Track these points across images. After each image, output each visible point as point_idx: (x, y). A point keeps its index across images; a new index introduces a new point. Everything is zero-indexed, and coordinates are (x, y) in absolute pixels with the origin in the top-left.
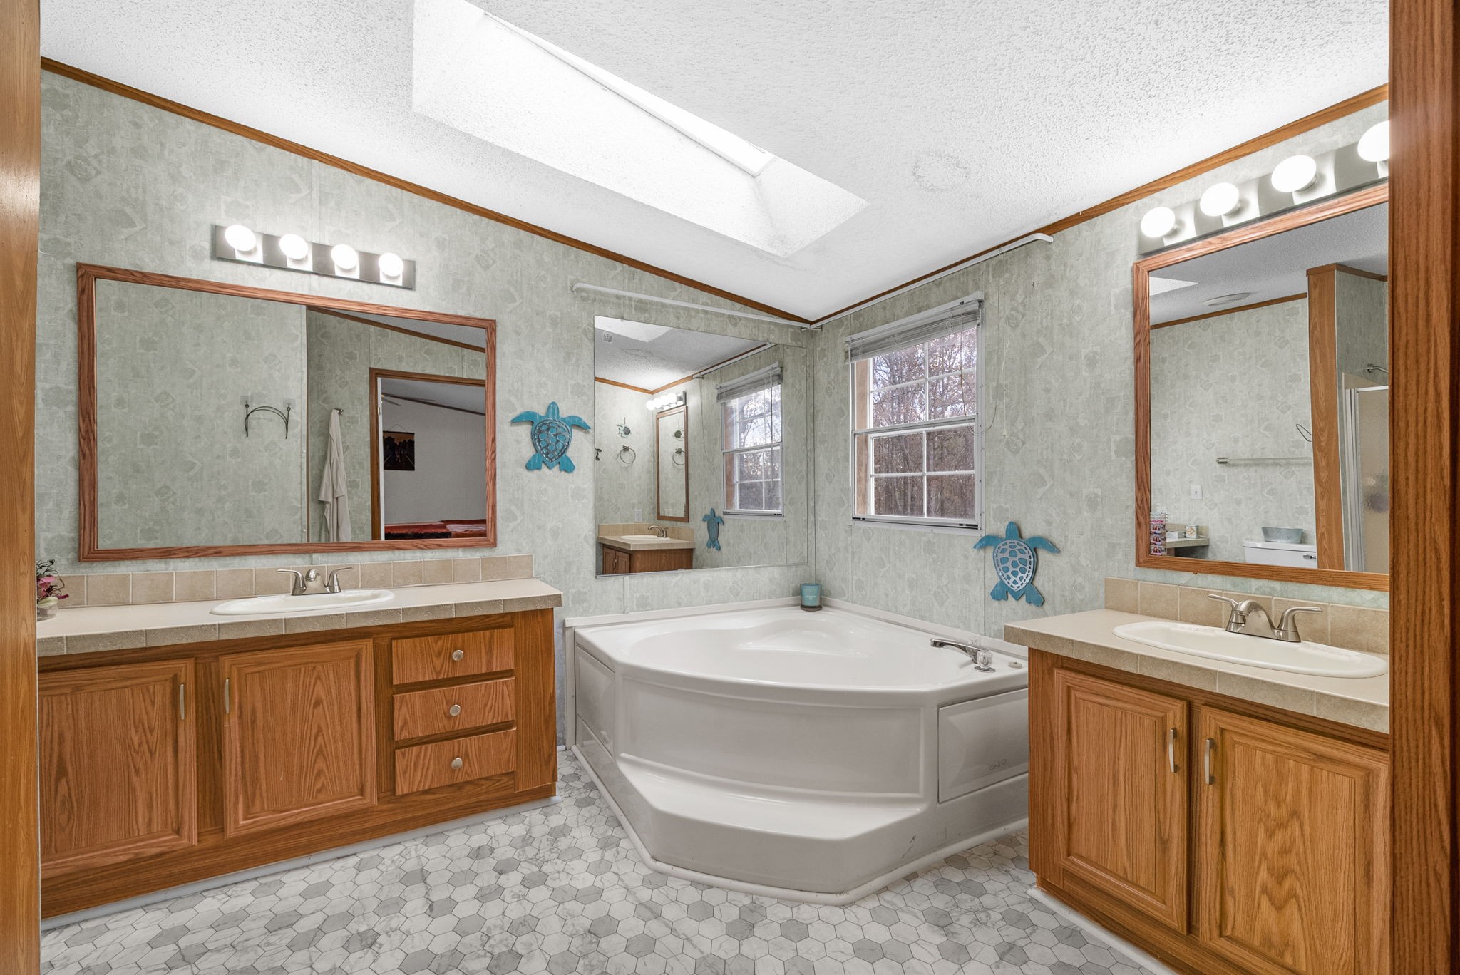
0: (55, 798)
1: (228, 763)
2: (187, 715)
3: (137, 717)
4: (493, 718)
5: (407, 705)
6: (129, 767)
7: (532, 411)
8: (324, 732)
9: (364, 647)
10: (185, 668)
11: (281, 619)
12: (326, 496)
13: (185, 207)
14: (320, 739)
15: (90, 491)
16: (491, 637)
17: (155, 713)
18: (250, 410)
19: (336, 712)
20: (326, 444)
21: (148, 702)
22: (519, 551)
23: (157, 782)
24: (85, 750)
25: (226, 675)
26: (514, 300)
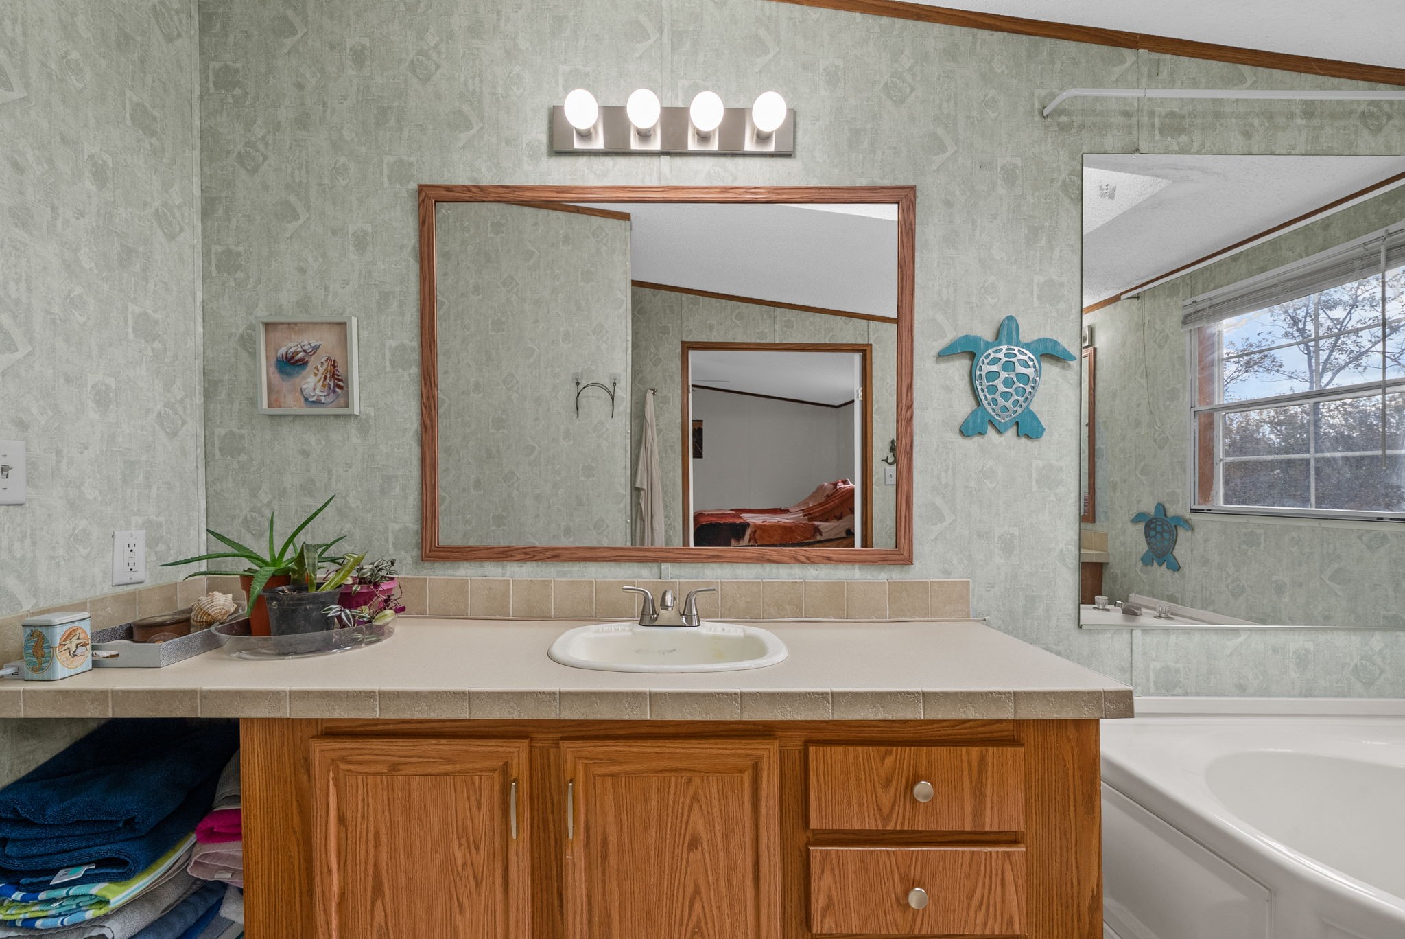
0: (371, 926)
1: (571, 919)
2: (519, 832)
3: (460, 824)
4: (985, 924)
5: (833, 869)
6: (451, 898)
7: (973, 334)
8: (704, 895)
9: (766, 754)
10: (517, 751)
11: (645, 693)
12: (641, 483)
13: (520, 91)
14: (698, 906)
15: (431, 474)
16: (982, 760)
17: (481, 819)
18: (581, 387)
19: (721, 863)
20: (642, 427)
21: (474, 803)
22: (947, 572)
23: (483, 929)
24: (403, 863)
25: (569, 776)
26: (943, 149)
